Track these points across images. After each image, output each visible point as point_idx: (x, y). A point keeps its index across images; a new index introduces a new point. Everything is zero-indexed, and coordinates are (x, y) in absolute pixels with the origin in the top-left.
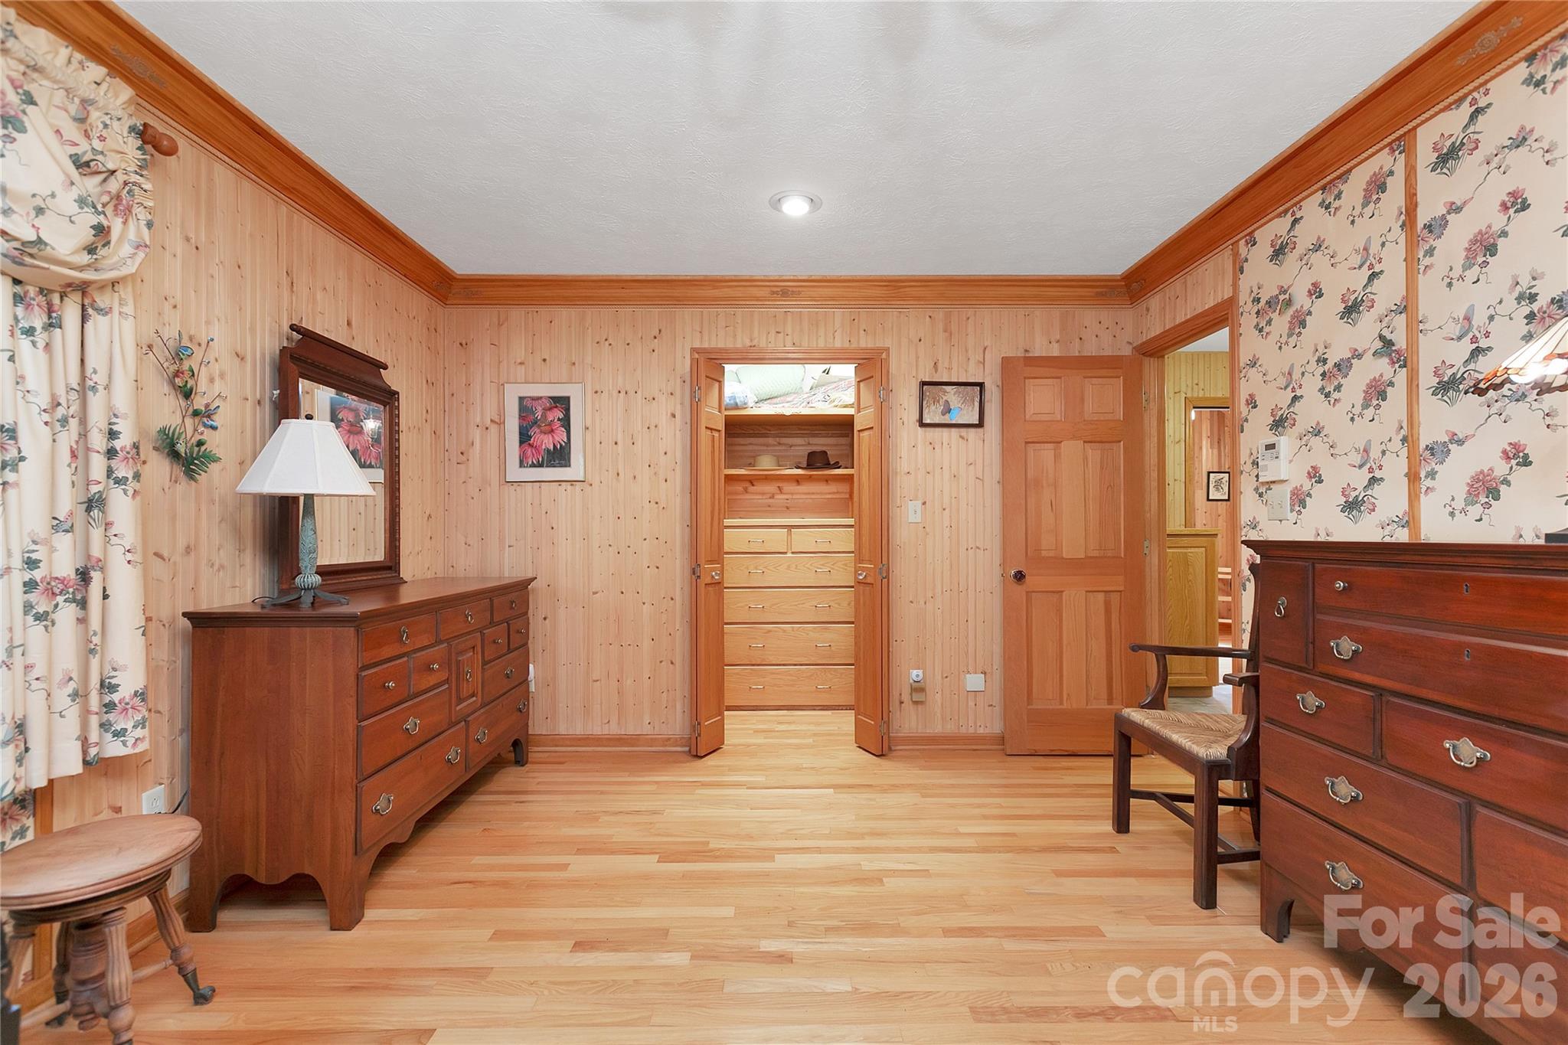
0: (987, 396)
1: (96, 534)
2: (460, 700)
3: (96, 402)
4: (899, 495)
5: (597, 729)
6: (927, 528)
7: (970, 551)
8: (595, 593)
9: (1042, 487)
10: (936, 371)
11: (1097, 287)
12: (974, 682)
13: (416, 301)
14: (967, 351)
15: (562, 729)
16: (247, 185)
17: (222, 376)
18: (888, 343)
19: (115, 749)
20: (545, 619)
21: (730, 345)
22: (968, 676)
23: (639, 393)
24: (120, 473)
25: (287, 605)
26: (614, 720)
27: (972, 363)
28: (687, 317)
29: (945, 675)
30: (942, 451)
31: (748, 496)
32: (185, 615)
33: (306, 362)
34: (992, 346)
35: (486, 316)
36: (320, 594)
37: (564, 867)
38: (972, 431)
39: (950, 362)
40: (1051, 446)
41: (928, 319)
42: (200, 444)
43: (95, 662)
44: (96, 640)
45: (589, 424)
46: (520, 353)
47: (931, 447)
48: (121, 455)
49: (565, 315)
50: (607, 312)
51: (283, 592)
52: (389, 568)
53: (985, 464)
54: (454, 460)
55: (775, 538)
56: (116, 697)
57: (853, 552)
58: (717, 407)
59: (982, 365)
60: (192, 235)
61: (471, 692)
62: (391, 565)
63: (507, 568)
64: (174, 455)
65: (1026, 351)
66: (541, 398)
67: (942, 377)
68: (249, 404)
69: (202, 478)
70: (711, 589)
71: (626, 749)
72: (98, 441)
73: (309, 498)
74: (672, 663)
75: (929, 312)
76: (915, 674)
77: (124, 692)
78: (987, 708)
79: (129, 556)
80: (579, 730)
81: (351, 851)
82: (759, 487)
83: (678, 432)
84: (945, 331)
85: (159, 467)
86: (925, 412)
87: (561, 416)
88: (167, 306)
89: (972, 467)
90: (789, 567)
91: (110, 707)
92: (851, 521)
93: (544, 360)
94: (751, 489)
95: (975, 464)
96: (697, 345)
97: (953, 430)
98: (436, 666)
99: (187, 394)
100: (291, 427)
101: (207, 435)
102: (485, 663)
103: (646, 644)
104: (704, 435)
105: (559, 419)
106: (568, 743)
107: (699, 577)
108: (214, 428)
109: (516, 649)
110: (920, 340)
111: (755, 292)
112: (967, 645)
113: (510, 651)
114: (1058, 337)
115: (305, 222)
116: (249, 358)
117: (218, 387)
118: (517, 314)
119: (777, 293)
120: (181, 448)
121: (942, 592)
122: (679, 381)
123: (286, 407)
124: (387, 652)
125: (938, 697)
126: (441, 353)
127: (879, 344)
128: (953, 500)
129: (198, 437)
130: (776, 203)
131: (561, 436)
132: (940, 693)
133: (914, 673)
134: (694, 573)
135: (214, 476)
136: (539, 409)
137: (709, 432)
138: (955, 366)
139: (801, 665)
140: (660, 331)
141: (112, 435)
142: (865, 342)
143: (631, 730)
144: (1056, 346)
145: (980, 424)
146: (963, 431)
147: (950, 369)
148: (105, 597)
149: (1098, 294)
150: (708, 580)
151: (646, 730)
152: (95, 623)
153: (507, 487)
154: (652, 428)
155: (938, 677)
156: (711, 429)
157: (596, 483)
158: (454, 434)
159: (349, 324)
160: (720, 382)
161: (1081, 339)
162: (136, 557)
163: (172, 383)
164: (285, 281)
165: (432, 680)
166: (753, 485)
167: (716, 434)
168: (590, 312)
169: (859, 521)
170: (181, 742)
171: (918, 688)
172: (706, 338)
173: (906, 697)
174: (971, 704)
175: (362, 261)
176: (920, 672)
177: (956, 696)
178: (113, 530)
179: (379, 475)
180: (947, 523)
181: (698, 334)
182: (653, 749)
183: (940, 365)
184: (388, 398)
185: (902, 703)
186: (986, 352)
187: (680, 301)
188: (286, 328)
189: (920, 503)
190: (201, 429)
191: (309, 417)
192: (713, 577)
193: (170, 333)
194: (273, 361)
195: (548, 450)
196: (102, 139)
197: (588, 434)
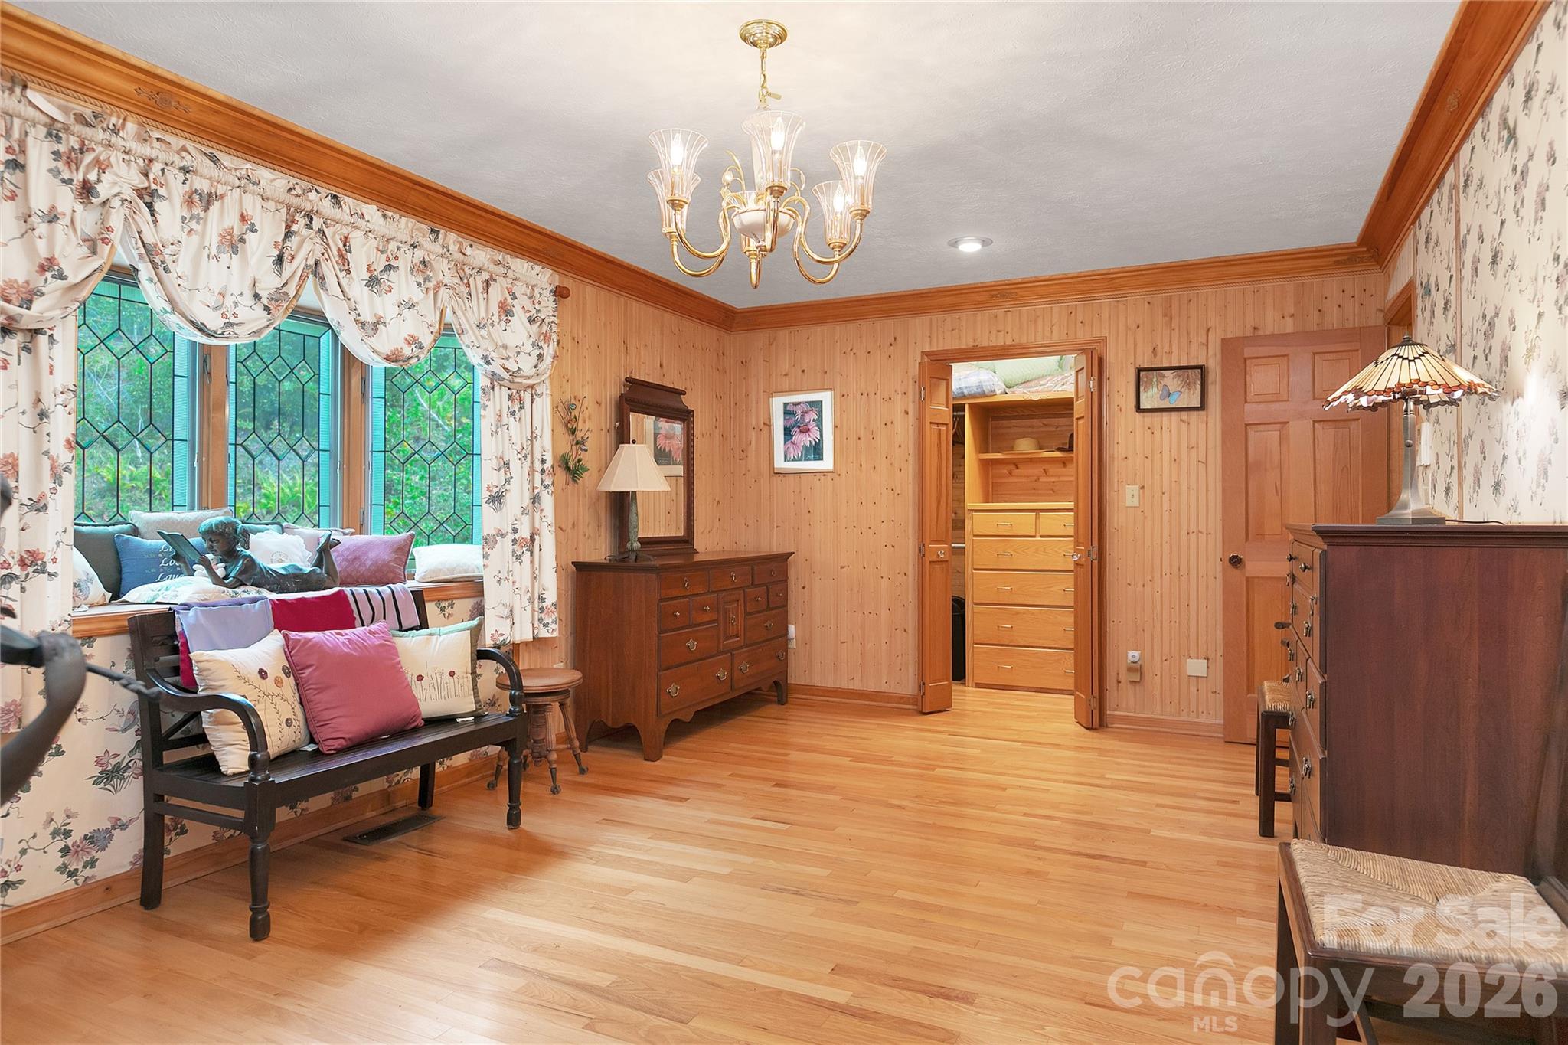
0: (1211, 377)
1: (537, 515)
2: (727, 638)
3: (537, 444)
4: (1116, 480)
5: (844, 684)
6: (1145, 511)
7: (1193, 537)
8: (842, 567)
9: (1266, 470)
10: (1155, 356)
11: (1332, 256)
12: (1196, 667)
13: (707, 335)
14: (1188, 333)
15: (817, 681)
16: (602, 292)
17: (590, 418)
18: (1105, 333)
19: (544, 633)
20: (804, 588)
21: (956, 346)
22: (1188, 660)
23: (878, 393)
24: (546, 483)
25: (623, 560)
26: (858, 677)
27: (1194, 346)
28: (918, 325)
29: (1164, 658)
30: (1162, 436)
31: (1011, 480)
32: (573, 563)
33: (634, 402)
34: (1216, 328)
35: (760, 338)
36: (640, 554)
37: (786, 755)
38: (1195, 413)
39: (1171, 346)
40: (1278, 426)
41: (1146, 304)
42: (579, 461)
43: (536, 584)
44: (537, 572)
45: (838, 424)
46: (785, 365)
47: (1150, 432)
48: (547, 472)
49: (818, 332)
50: (851, 327)
51: (620, 553)
52: (686, 542)
53: (1209, 447)
54: (737, 457)
55: (1023, 522)
56: (544, 605)
57: (1072, 536)
58: (944, 402)
59: (1205, 348)
60: (576, 336)
61: (735, 633)
62: (686, 541)
63: (774, 545)
64: (568, 469)
65: (1255, 328)
66: (800, 403)
67: (1162, 362)
68: (603, 432)
69: (580, 481)
70: (937, 567)
71: (867, 703)
72: (538, 466)
73: (634, 493)
74: (905, 631)
75: (1148, 298)
76: (1133, 655)
77: (547, 603)
78: (1210, 694)
79: (550, 528)
80: (830, 683)
81: (655, 713)
82: (1023, 470)
83: (910, 427)
84: (1165, 315)
85: (562, 475)
86: (1143, 395)
87: (816, 417)
88: (564, 381)
89: (1195, 450)
90: (1037, 551)
91: (542, 609)
92: (1071, 505)
93: (803, 371)
94: (1016, 472)
95: (1198, 448)
96: (927, 349)
97: (1173, 413)
98: (708, 608)
99: (573, 432)
100: (625, 448)
101: (582, 455)
102: (747, 614)
103: (884, 613)
104: (930, 431)
105: (814, 420)
106: (821, 694)
107: (924, 555)
108: (586, 451)
109: (776, 608)
110: (1138, 327)
111: (976, 297)
112: (1188, 630)
113: (769, 609)
114: (1292, 310)
115: (634, 303)
116: (603, 404)
117: (588, 425)
118: (783, 335)
119: (996, 296)
120: (571, 465)
121: (1162, 575)
122: (911, 382)
123: (622, 436)
124: (675, 593)
125: (1157, 679)
126: (728, 371)
127: (1097, 334)
128: (1173, 484)
129: (578, 457)
130: (954, 244)
131: (815, 434)
132: (1159, 675)
133: (1131, 653)
134: (920, 551)
135: (587, 479)
136: (799, 412)
137: (935, 427)
138: (1175, 349)
139: (1050, 648)
140: (895, 339)
141: (543, 461)
142: (1082, 334)
143: (871, 686)
144: (1289, 321)
145: (1202, 407)
146: (1184, 415)
147: (1170, 353)
148: (540, 550)
149: (1337, 263)
150: (934, 558)
151: (884, 688)
152: (536, 565)
153: (776, 479)
154: (889, 424)
155: (1157, 659)
156: (938, 424)
157: (843, 474)
158: (737, 436)
159: (661, 366)
160: (947, 380)
161: (1320, 311)
162: (552, 528)
163: (566, 426)
164: (623, 349)
165: (706, 618)
166: (1017, 468)
167: (943, 428)
168: (838, 328)
169: (1077, 505)
170: (570, 640)
171: (1136, 669)
172: (934, 340)
173: (1122, 678)
174: (1193, 689)
175: (669, 319)
176: (1137, 654)
177: (1176, 680)
178: (543, 514)
179: (679, 470)
180: (1166, 506)
181: (928, 339)
182: (889, 705)
183: (1159, 350)
184: (685, 416)
185: (1119, 682)
186: (1210, 333)
187: (913, 311)
188: (623, 380)
189: (1137, 487)
190: (580, 452)
191: (634, 442)
192: (938, 555)
193: (566, 398)
194: (616, 403)
195: (806, 446)
196: (539, 303)
197: (837, 431)
